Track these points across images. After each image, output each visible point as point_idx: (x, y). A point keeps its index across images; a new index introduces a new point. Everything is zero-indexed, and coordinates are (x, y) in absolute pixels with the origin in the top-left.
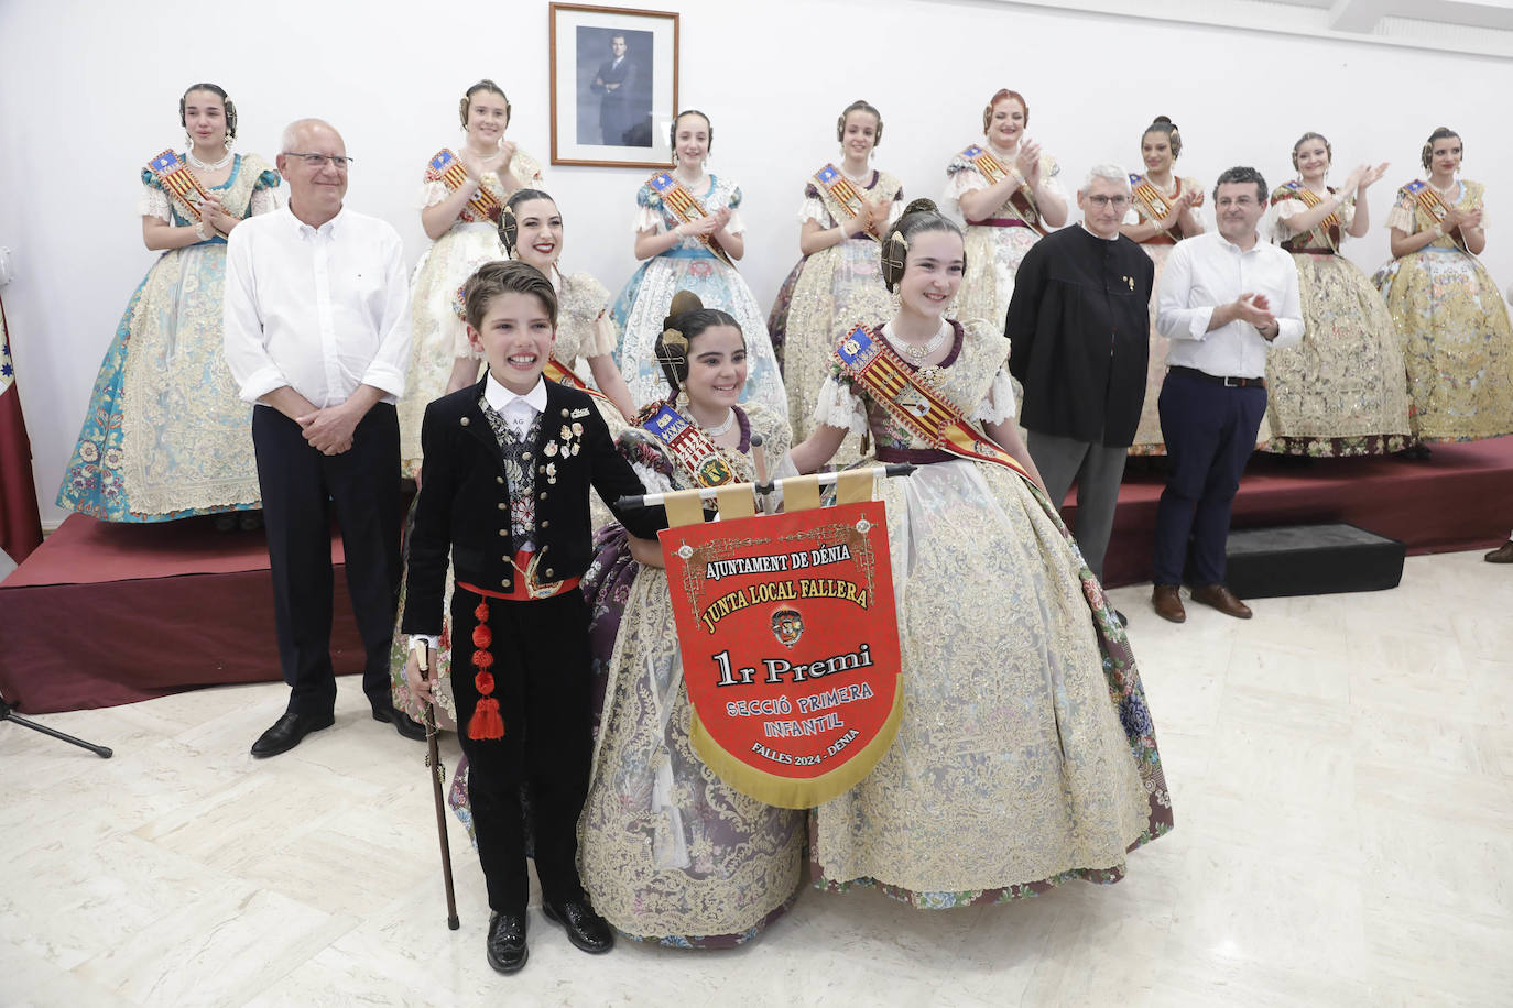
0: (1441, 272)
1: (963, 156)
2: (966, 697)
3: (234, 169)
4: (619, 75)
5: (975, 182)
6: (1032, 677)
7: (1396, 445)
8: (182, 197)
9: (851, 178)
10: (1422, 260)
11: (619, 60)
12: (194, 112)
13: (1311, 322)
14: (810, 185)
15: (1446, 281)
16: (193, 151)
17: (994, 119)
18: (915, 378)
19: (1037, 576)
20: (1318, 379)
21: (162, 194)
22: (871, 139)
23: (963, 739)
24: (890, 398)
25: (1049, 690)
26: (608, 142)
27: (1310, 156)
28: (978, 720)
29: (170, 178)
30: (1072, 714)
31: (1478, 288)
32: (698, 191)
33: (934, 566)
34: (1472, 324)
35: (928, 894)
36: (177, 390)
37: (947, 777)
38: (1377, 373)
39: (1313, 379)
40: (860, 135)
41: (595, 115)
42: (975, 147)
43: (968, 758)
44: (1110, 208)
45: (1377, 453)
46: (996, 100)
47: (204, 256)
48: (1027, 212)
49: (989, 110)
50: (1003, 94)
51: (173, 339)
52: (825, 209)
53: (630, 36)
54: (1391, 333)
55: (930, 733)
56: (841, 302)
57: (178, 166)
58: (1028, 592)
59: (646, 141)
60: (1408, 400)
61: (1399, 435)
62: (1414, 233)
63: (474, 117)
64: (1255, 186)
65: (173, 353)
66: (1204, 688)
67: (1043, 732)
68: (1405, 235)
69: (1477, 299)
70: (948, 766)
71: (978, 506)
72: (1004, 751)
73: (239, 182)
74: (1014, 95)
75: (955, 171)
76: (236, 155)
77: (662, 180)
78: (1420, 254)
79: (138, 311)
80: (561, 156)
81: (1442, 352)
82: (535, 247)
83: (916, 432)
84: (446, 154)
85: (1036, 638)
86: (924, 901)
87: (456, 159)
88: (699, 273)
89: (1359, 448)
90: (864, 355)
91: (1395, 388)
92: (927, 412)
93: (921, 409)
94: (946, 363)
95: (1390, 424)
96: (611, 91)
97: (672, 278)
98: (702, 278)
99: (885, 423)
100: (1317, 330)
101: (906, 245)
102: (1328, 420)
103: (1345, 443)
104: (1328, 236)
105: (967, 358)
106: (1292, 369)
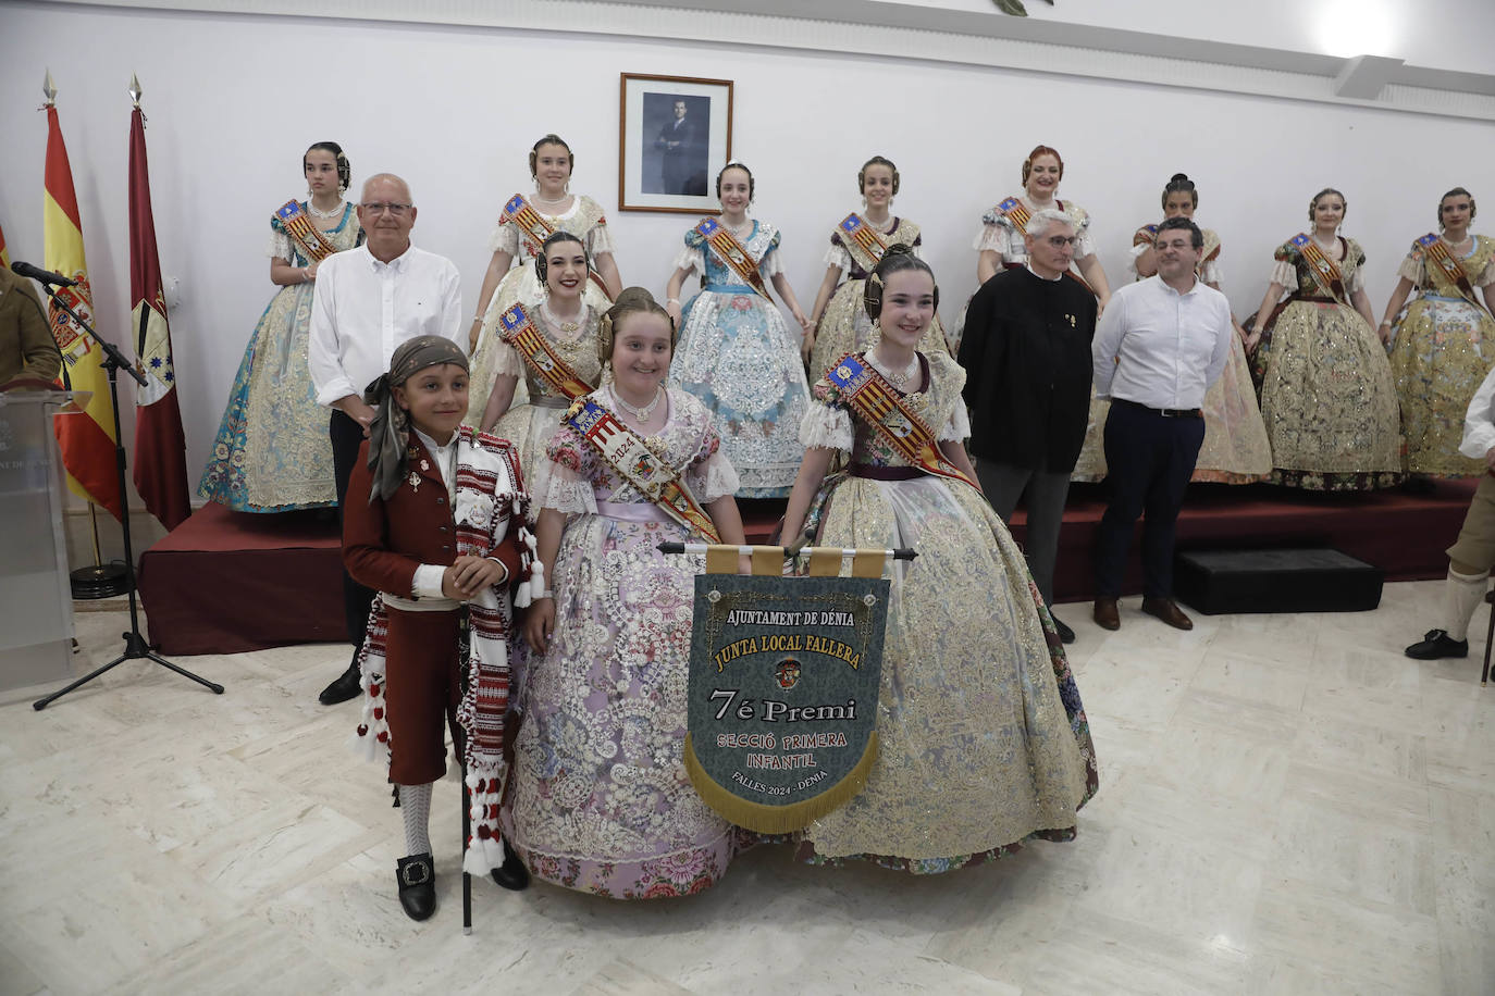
0: (1445, 320)
1: (998, 209)
2: (956, 685)
3: (344, 216)
4: (680, 134)
6: (1005, 666)
7: (1386, 482)
8: (302, 240)
9: (872, 226)
10: (1429, 308)
11: (680, 121)
12: (314, 168)
13: (1311, 366)
14: (835, 233)
15: (1448, 329)
16: (313, 200)
17: (1033, 173)
18: (902, 403)
20: (1315, 418)
21: (285, 237)
22: (889, 188)
23: (955, 723)
24: (877, 420)
25: (1018, 677)
26: (671, 190)
27: (1327, 209)
28: (966, 705)
29: (292, 224)
30: (1035, 696)
31: (1480, 336)
32: (741, 234)
33: (926, 570)
34: (1469, 370)
35: (925, 861)
36: (286, 403)
37: (944, 756)
38: (1371, 414)
39: (1310, 417)
40: (879, 186)
41: (658, 169)
42: (1011, 200)
43: (960, 739)
45: (1366, 489)
46: (1034, 155)
49: (1028, 165)
50: (1041, 151)
51: (286, 358)
52: (847, 254)
53: (689, 100)
54: (1388, 378)
55: (929, 718)
56: (861, 337)
57: (299, 213)
58: (1000, 591)
59: (703, 192)
60: (1401, 440)
61: (1390, 473)
63: (542, 167)
65: (285, 371)
67: (1015, 714)
69: (1477, 347)
70: (944, 746)
71: (951, 517)
72: (986, 732)
73: (348, 226)
74: (1051, 151)
77: (709, 226)
79: (263, 330)
80: (627, 203)
81: (1438, 395)
82: (561, 282)
83: (897, 451)
85: (1007, 632)
86: (922, 868)
87: (526, 203)
88: (740, 306)
89: (1349, 484)
90: (856, 381)
91: (1388, 427)
92: (908, 434)
93: (904, 430)
94: (923, 389)
95: (1381, 462)
96: (674, 148)
97: (716, 310)
98: (743, 311)
99: (868, 442)
100: (1317, 372)
101: (881, 284)
102: (1323, 456)
103: (1337, 479)
104: (1329, 289)
105: (935, 385)
106: (1291, 408)
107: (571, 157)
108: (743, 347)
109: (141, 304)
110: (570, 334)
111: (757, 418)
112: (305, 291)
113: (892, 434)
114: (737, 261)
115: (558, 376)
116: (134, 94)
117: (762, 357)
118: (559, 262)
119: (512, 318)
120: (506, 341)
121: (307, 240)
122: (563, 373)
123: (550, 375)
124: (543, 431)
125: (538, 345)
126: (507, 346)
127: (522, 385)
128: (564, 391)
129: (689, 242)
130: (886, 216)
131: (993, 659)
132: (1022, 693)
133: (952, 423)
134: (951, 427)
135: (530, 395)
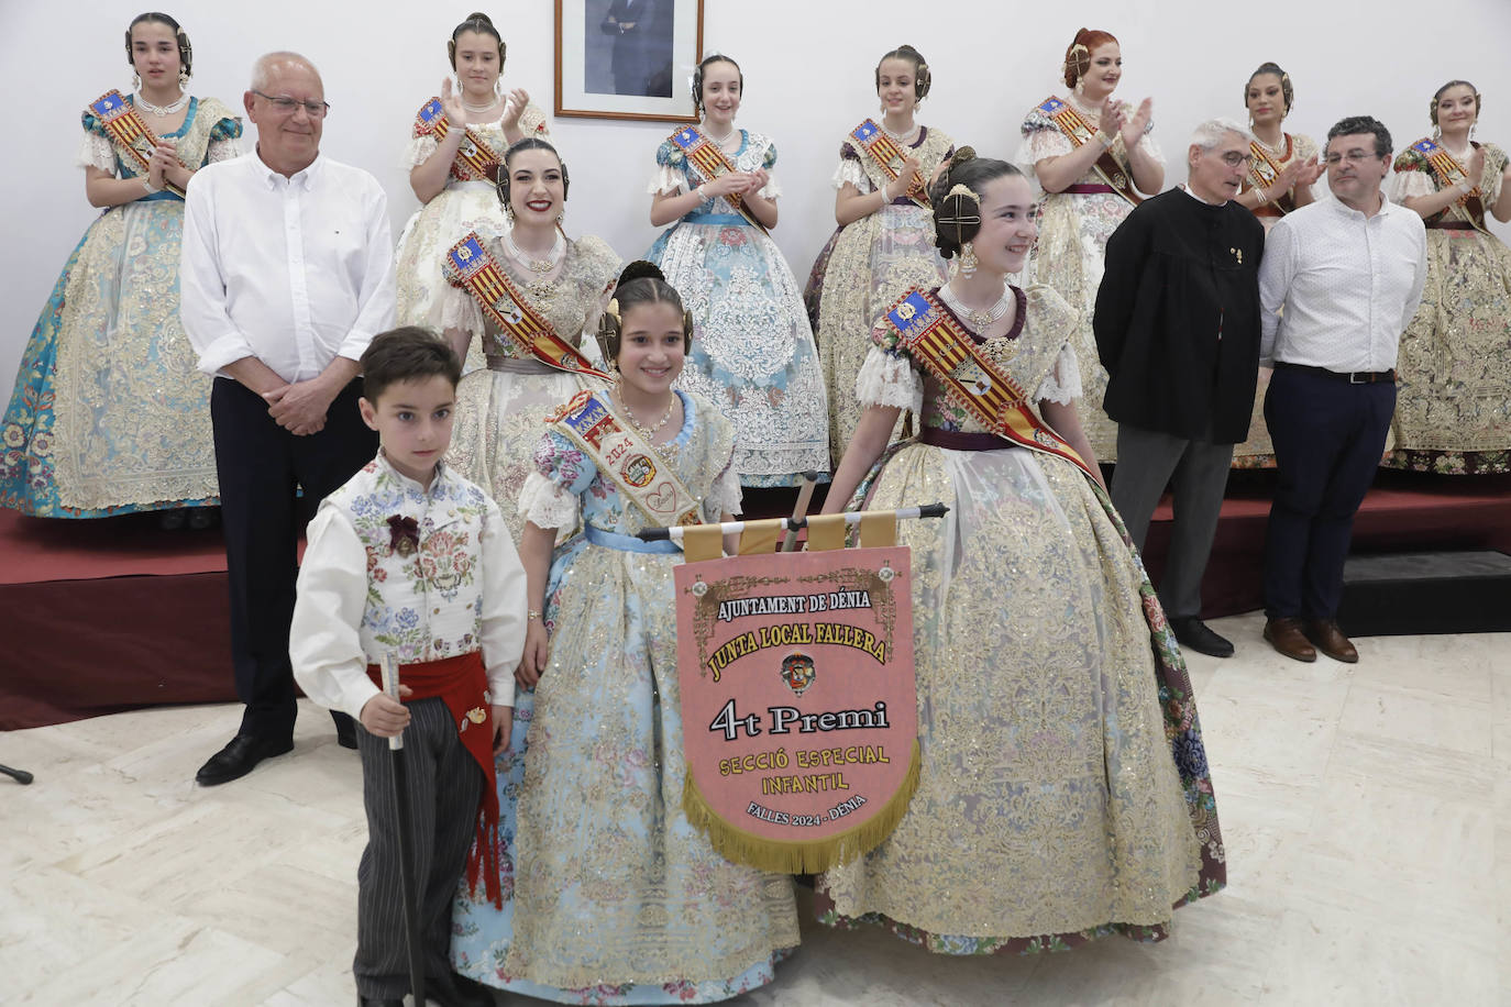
1: (1041, 111)
2: (1007, 718)
3: (188, 115)
4: (638, 10)
5: (1056, 146)
6: (1082, 702)
8: (130, 145)
9: (893, 135)
12: (143, 48)
14: (846, 144)
16: (141, 92)
19: (1095, 588)
20: (1449, 382)
21: (105, 142)
22: (909, 90)
23: (1001, 765)
25: (1100, 718)
26: (623, 89)
28: (1018, 745)
29: (115, 123)
30: (1123, 746)
32: (728, 148)
35: (945, 937)
36: (119, 368)
37: (978, 806)
39: (1443, 381)
40: (895, 87)
41: (607, 63)
43: (1004, 789)
47: (153, 214)
48: (1117, 176)
51: (116, 308)
52: (862, 170)
55: (964, 756)
56: (880, 277)
57: (124, 109)
58: (1085, 604)
59: (663, 88)
63: (463, 62)
65: (115, 325)
67: (1089, 765)
70: (981, 794)
71: (1033, 503)
72: (1044, 783)
73: (194, 130)
75: (1031, 129)
76: (192, 98)
77: (685, 136)
79: (76, 270)
80: (566, 106)
82: (528, 204)
84: (436, 104)
85: (1089, 657)
86: (942, 945)
88: (731, 241)
89: (1497, 466)
94: (1013, 333)
96: (625, 30)
97: (701, 247)
98: (735, 247)
99: (938, 400)
100: (1451, 321)
102: (1461, 430)
103: (1480, 458)
104: (1464, 210)
105: (1031, 328)
106: (1417, 368)
107: (501, 48)
108: (740, 293)
110: (542, 274)
111: (761, 384)
112: (137, 217)
115: (529, 331)
117: (764, 306)
118: (525, 177)
119: (465, 253)
120: (457, 284)
121: (139, 145)
122: (535, 327)
123: (517, 329)
124: (509, 402)
125: (502, 290)
126: (458, 292)
127: (477, 342)
128: (536, 351)
129: (664, 160)
130: (910, 125)
131: (1065, 690)
132: (1105, 739)
133: (1057, 379)
134: (1056, 383)
135: (488, 357)
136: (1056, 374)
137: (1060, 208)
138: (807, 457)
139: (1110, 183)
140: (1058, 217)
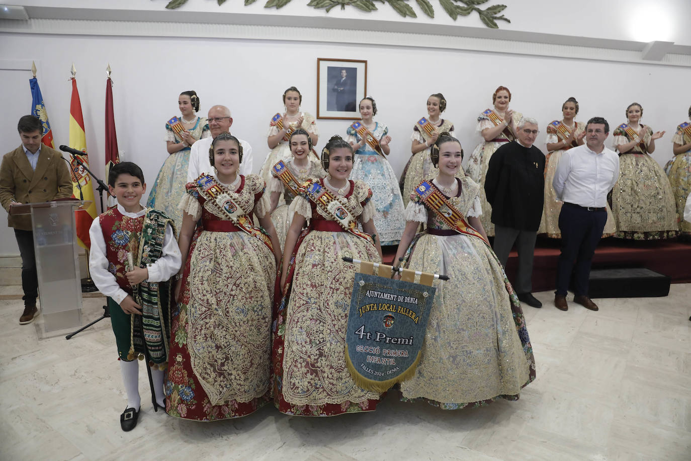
1: (484, 114)
2: (464, 328)
3: (197, 123)
4: (344, 84)
5: (489, 125)
6: (489, 321)
7: (672, 235)
8: (178, 133)
9: (432, 123)
10: (686, 156)
11: (343, 79)
13: (634, 183)
14: (416, 126)
16: (183, 117)
17: (497, 98)
18: (448, 202)
19: (491, 282)
20: (638, 207)
21: (172, 132)
23: (463, 345)
24: (437, 209)
25: (495, 326)
26: (340, 109)
27: (634, 112)
28: (469, 338)
29: (175, 127)
30: (503, 335)
32: (371, 128)
33: (454, 277)
35: (447, 404)
36: (172, 206)
37: (457, 359)
38: (663, 204)
39: (636, 207)
41: (334, 101)
42: (489, 110)
43: (465, 352)
44: (531, 135)
45: (663, 238)
46: (498, 91)
47: (184, 155)
48: (510, 136)
49: (495, 95)
50: (501, 88)
51: (171, 185)
52: (421, 135)
53: (347, 69)
55: (451, 342)
56: (426, 172)
57: (177, 122)
58: (488, 288)
59: (354, 110)
60: (678, 216)
61: (673, 231)
62: (684, 144)
64: (603, 126)
65: (171, 192)
66: (569, 332)
67: (492, 342)
68: (680, 145)
70: (457, 355)
71: (469, 253)
72: (478, 350)
73: (198, 127)
74: (505, 89)
75: (480, 120)
76: (198, 118)
77: (357, 125)
78: (685, 154)
79: (161, 176)
80: (321, 115)
82: (296, 153)
83: (446, 223)
84: (278, 115)
85: (491, 305)
86: (446, 407)
87: (281, 117)
88: (371, 160)
89: (656, 237)
90: (427, 192)
91: (671, 210)
92: (451, 215)
93: (449, 214)
94: (458, 195)
95: (669, 226)
96: (341, 90)
97: (362, 162)
98: (373, 163)
99: (433, 219)
100: (637, 185)
101: (438, 148)
102: (643, 224)
103: (650, 234)
104: (639, 147)
105: (464, 193)
106: (627, 202)
107: (300, 97)
108: (374, 179)
109: (110, 163)
110: (303, 174)
111: (381, 210)
112: (180, 156)
113: (443, 216)
114: (370, 140)
116: (108, 73)
117: (382, 183)
118: (295, 144)
119: (279, 167)
120: (276, 177)
123: (296, 191)
125: (291, 179)
126: (276, 179)
127: (282, 196)
129: (349, 133)
130: (438, 119)
131: (483, 317)
132: (497, 333)
133: (474, 209)
134: (473, 210)
135: (286, 201)
136: (474, 208)
137: (490, 147)
138: (398, 234)
139: (507, 138)
140: (489, 150)
